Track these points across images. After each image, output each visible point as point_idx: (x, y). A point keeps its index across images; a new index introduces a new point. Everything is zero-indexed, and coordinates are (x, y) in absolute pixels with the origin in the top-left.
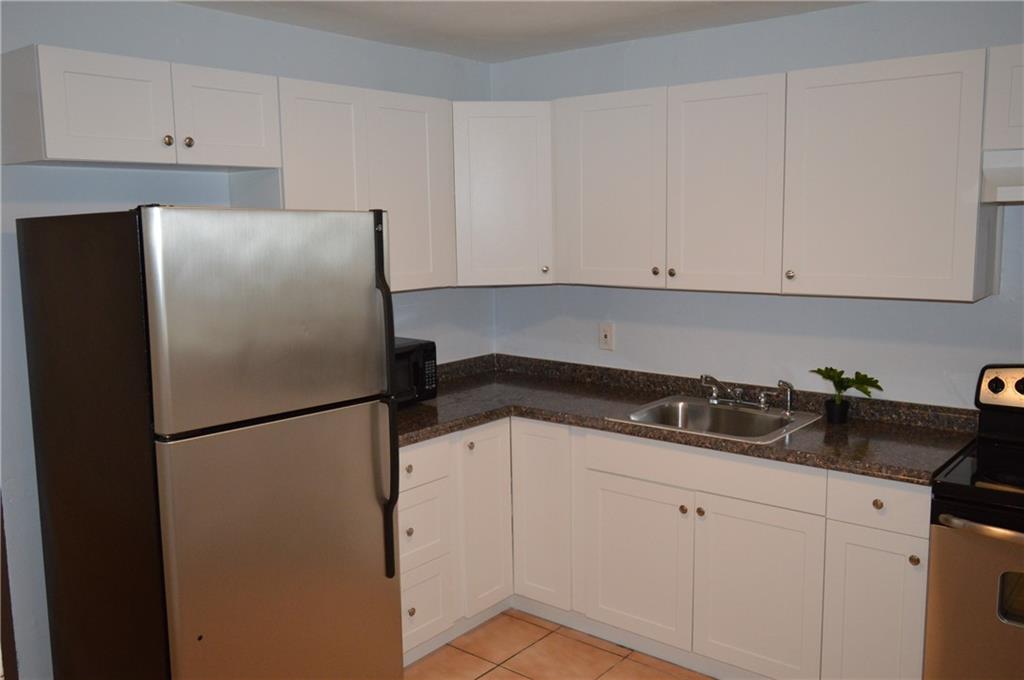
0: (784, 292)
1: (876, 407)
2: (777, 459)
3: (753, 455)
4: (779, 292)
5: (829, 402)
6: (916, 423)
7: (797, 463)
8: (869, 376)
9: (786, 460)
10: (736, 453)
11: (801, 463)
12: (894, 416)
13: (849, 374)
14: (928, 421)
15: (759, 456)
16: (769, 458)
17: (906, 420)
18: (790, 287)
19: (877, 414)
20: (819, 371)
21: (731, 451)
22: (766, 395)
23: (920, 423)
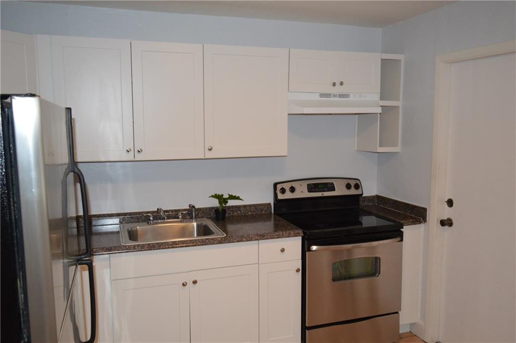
0: (206, 157)
1: (231, 209)
2: (238, 242)
3: (225, 243)
4: (203, 158)
5: (216, 210)
6: (248, 213)
7: (248, 241)
8: (234, 195)
9: (242, 241)
10: (217, 244)
11: (250, 240)
12: (239, 212)
13: (226, 196)
14: (253, 212)
15: (228, 243)
16: (234, 242)
17: (244, 213)
18: (209, 155)
19: (231, 213)
20: (212, 196)
21: (213, 244)
22: (182, 214)
23: (250, 213)
